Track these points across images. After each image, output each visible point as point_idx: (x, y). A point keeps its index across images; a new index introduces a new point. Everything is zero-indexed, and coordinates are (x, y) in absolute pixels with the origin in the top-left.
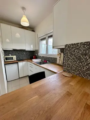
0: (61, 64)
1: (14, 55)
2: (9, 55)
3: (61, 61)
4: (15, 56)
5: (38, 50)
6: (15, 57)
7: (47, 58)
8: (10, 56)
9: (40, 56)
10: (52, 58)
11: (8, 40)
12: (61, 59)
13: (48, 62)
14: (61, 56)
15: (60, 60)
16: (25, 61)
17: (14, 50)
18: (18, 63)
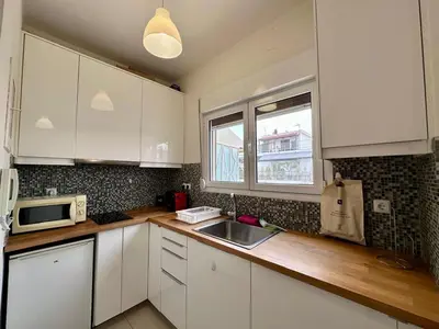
0: (356, 239)
1: (74, 192)
2: (43, 194)
3: (350, 221)
4: (83, 198)
5: (199, 165)
6: (79, 205)
7: (253, 201)
8: (54, 199)
9: (209, 190)
10: (282, 203)
11: (44, 122)
12: (349, 213)
13: (263, 223)
14: (343, 193)
15: (344, 215)
16: (136, 219)
17: (80, 165)
18: (94, 236)
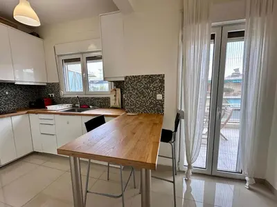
0: (118, 106)
3: (117, 102)
5: (58, 84)
7: (87, 99)
9: (65, 96)
12: (117, 99)
13: (91, 107)
14: (116, 93)
15: (115, 100)
16: (19, 112)
